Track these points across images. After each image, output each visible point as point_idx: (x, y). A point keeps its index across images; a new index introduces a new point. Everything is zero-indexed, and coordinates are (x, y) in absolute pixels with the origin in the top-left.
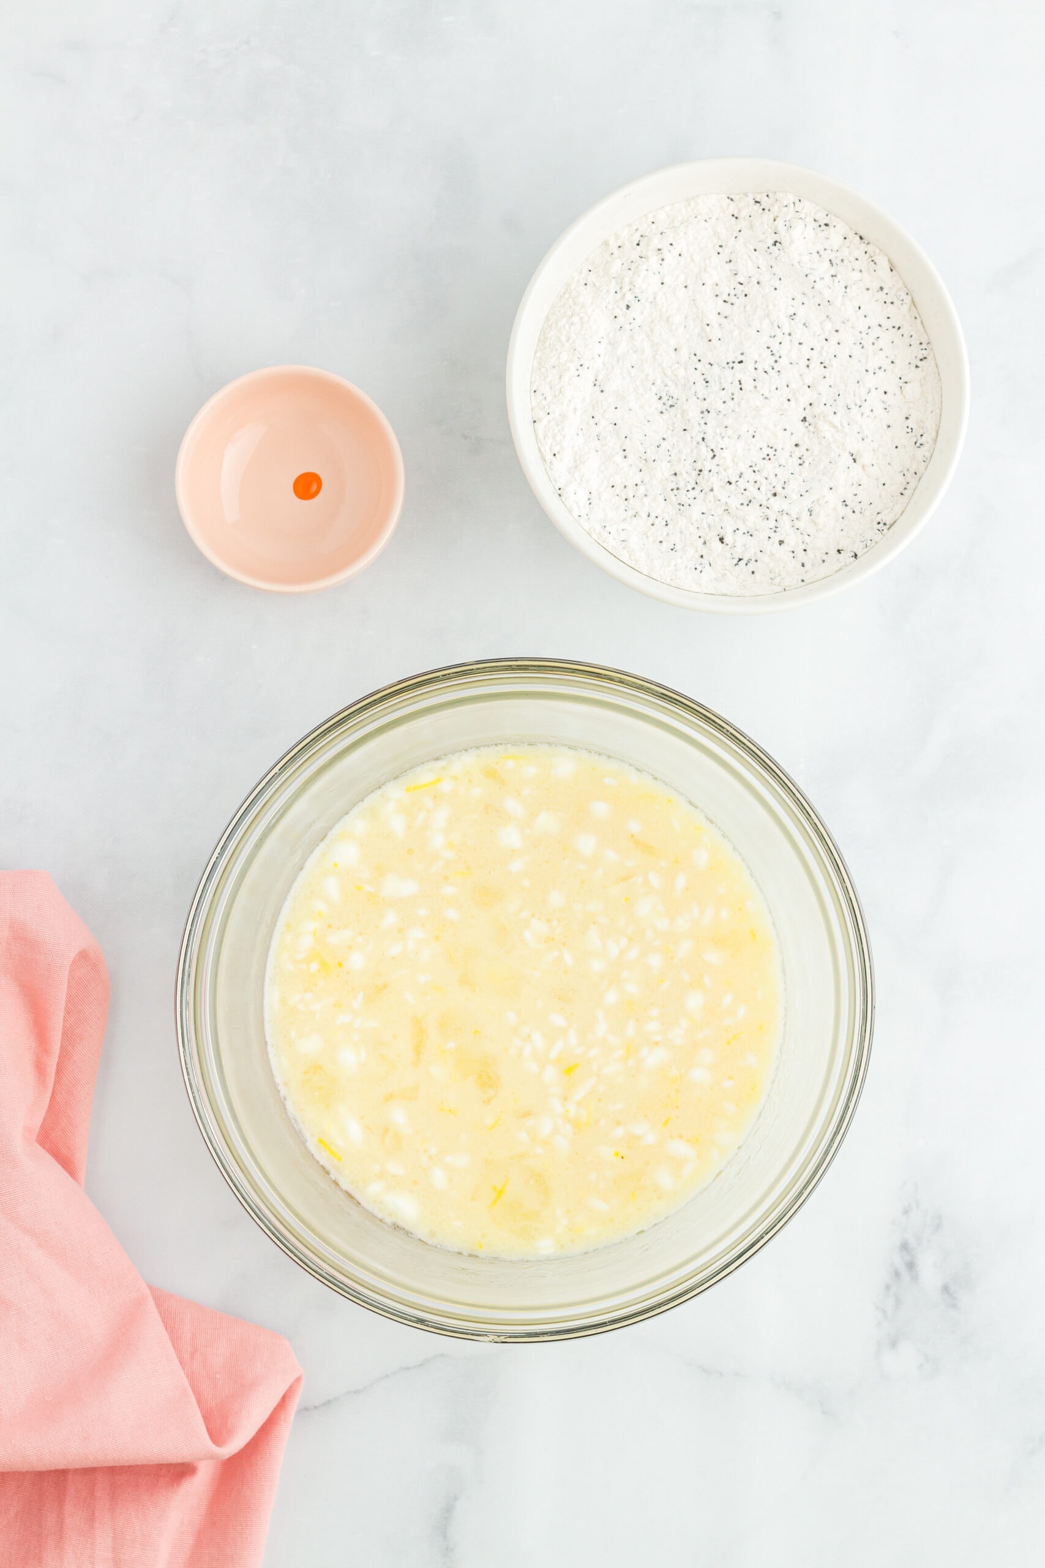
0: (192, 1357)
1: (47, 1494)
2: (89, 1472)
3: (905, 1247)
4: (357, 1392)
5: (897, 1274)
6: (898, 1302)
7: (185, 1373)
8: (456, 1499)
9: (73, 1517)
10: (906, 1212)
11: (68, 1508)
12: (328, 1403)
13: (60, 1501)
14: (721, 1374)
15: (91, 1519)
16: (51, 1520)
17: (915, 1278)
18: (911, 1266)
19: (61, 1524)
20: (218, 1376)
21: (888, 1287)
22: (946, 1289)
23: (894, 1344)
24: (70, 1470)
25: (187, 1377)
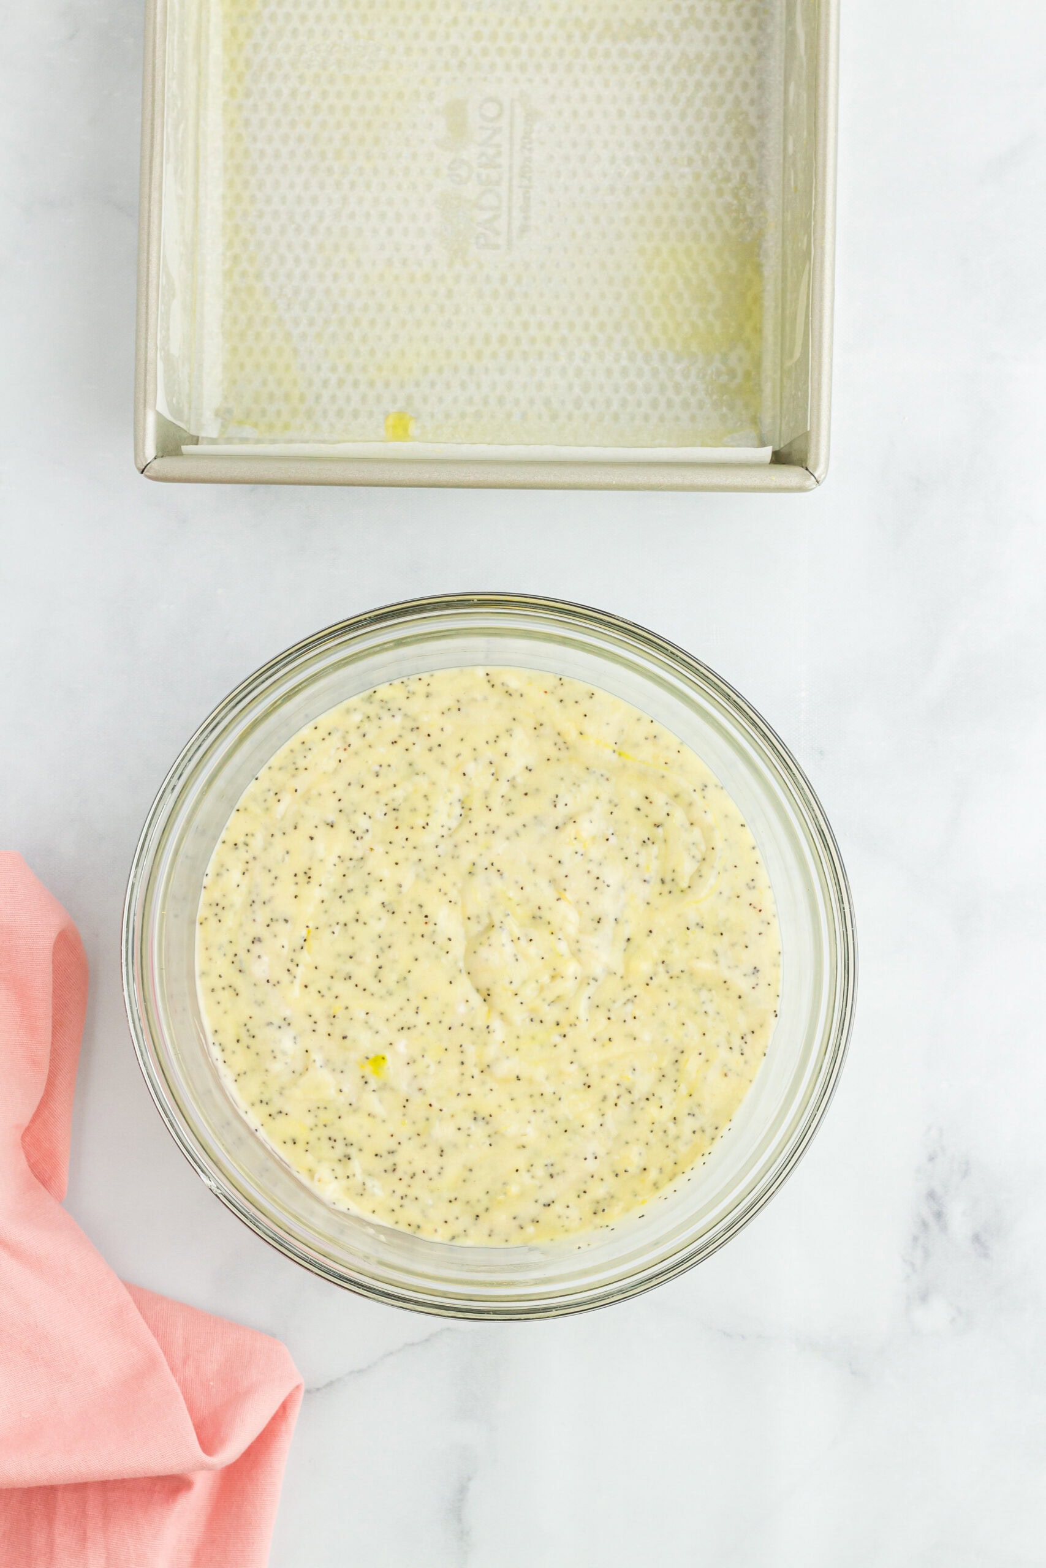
0: (185, 1363)
1: (36, 1512)
2: (80, 1488)
3: (931, 1195)
4: (361, 1371)
5: (925, 1225)
6: (927, 1253)
7: (176, 1381)
8: (469, 1479)
9: (64, 1538)
10: (931, 1159)
11: (59, 1527)
12: (331, 1384)
13: (50, 1521)
14: (743, 1337)
15: (83, 1539)
16: (40, 1540)
17: (944, 1228)
18: (939, 1215)
19: (51, 1543)
20: (212, 1383)
21: (915, 1239)
22: (977, 1238)
23: (924, 1298)
24: (59, 1486)
25: (179, 1384)
